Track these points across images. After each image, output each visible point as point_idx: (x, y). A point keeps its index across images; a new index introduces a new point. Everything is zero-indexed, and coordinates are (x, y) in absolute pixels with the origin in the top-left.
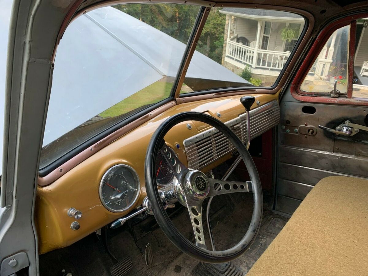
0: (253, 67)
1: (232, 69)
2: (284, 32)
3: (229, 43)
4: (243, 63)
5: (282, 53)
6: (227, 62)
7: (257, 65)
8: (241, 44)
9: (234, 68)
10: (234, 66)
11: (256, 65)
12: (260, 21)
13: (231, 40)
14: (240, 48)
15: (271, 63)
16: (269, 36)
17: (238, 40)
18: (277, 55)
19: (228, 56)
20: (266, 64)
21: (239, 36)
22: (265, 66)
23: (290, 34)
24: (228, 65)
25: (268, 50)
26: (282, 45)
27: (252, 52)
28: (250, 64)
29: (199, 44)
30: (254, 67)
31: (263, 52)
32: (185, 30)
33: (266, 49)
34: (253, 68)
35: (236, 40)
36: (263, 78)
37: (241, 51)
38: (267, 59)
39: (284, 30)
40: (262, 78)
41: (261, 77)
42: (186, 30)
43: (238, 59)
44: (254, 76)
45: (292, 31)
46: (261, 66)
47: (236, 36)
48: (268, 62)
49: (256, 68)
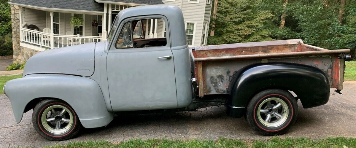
1: (30, 53)
2: (73, 21)
3: (22, 31)
4: (41, 46)
5: (72, 36)
6: (23, 47)
8: (36, 31)
9: (32, 52)
10: (32, 50)
12: (52, 12)
13: (23, 27)
14: (36, 34)
15: (62, 44)
16: (59, 24)
17: (29, 27)
18: (71, 38)
19: (23, 42)
20: (58, 45)
21: (28, 25)
23: (78, 22)
24: (25, 50)
25: (60, 34)
26: (71, 30)
27: (48, 37)
28: (48, 46)
31: (56, 36)
33: (58, 34)
35: (26, 27)
37: (37, 36)
38: (58, 42)
39: (72, 19)
43: (34, 43)
45: (78, 20)
47: (26, 24)
48: (59, 44)
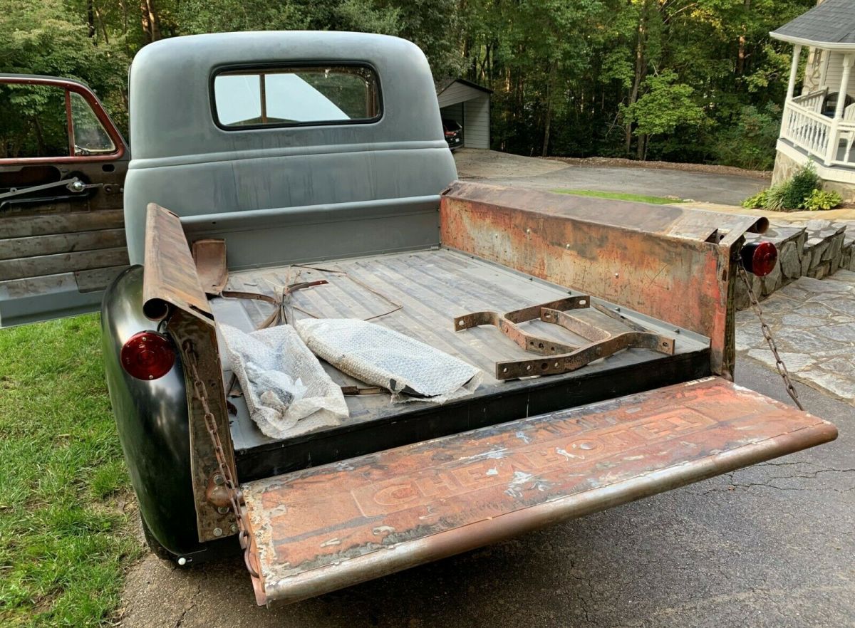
0: (825, 163)
3: (788, 109)
4: (809, 154)
6: (780, 153)
7: (837, 159)
9: (791, 167)
11: (832, 159)
19: (783, 139)
22: (842, 160)
27: (827, 129)
28: (820, 155)
29: (772, 113)
30: (829, 165)
32: (742, 79)
34: (826, 166)
36: (851, 191)
40: (847, 191)
41: (844, 189)
42: (746, 78)
43: (801, 144)
44: (826, 186)
46: (845, 162)
47: (824, 91)
49: (834, 166)
